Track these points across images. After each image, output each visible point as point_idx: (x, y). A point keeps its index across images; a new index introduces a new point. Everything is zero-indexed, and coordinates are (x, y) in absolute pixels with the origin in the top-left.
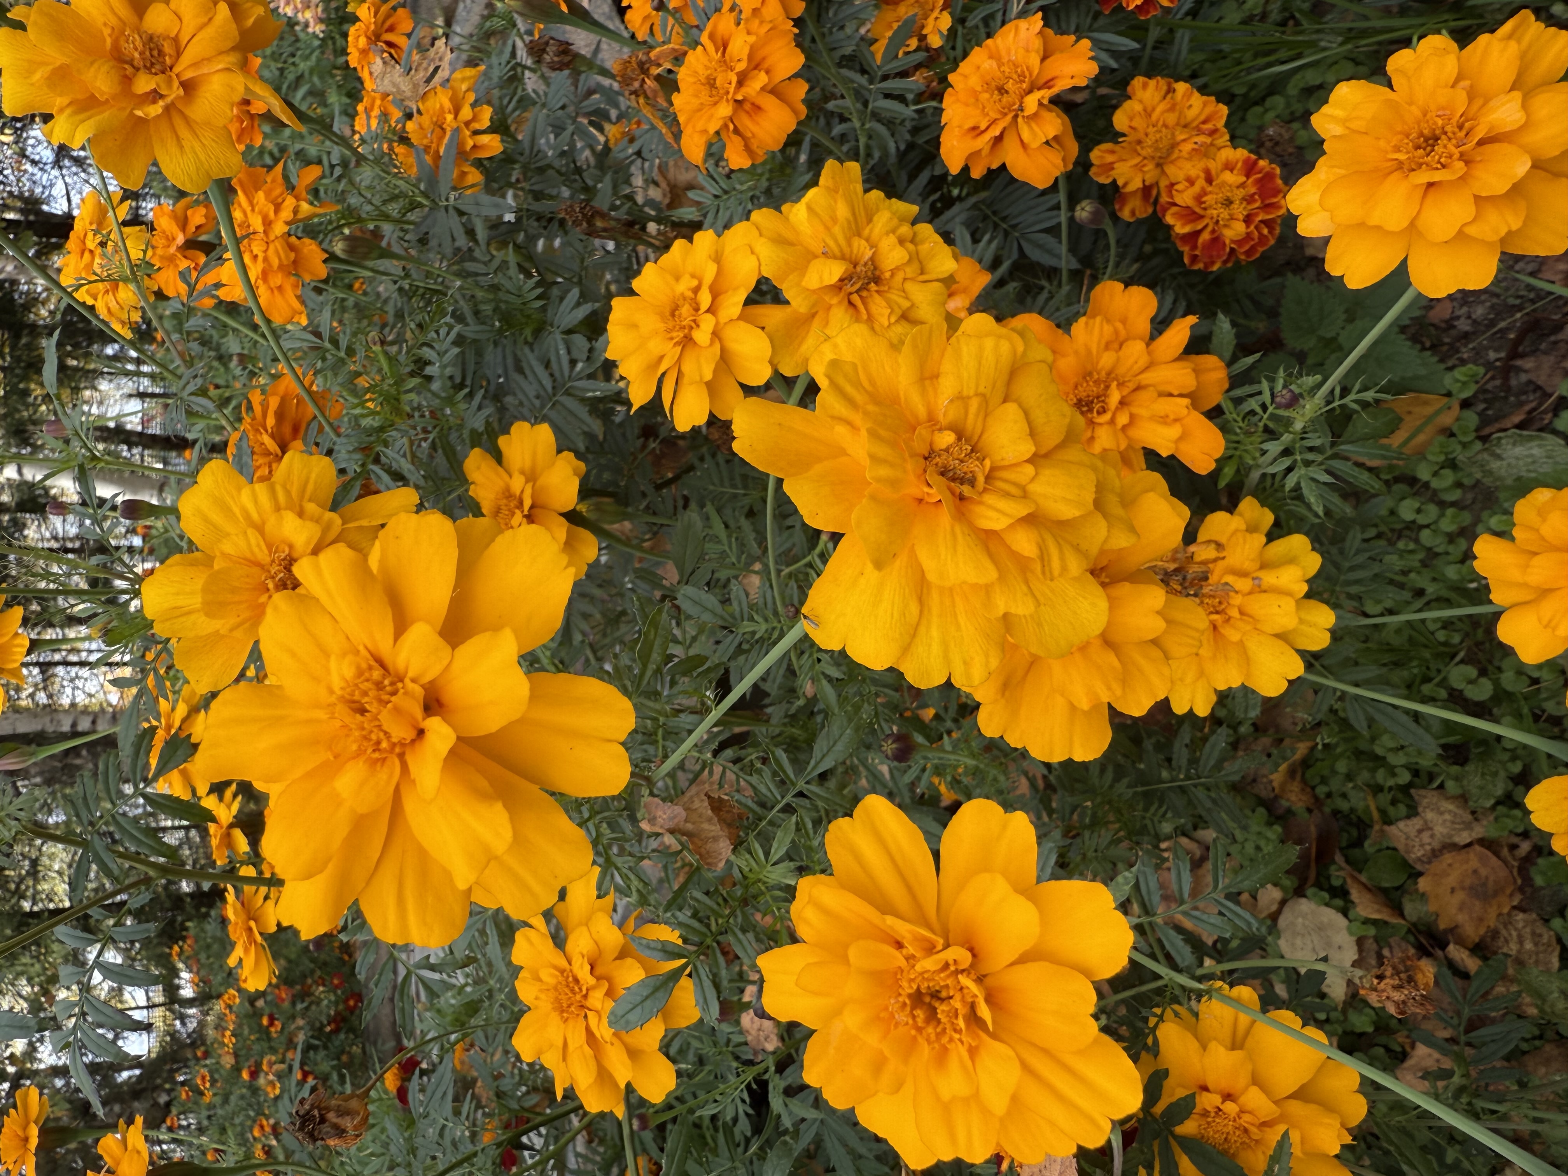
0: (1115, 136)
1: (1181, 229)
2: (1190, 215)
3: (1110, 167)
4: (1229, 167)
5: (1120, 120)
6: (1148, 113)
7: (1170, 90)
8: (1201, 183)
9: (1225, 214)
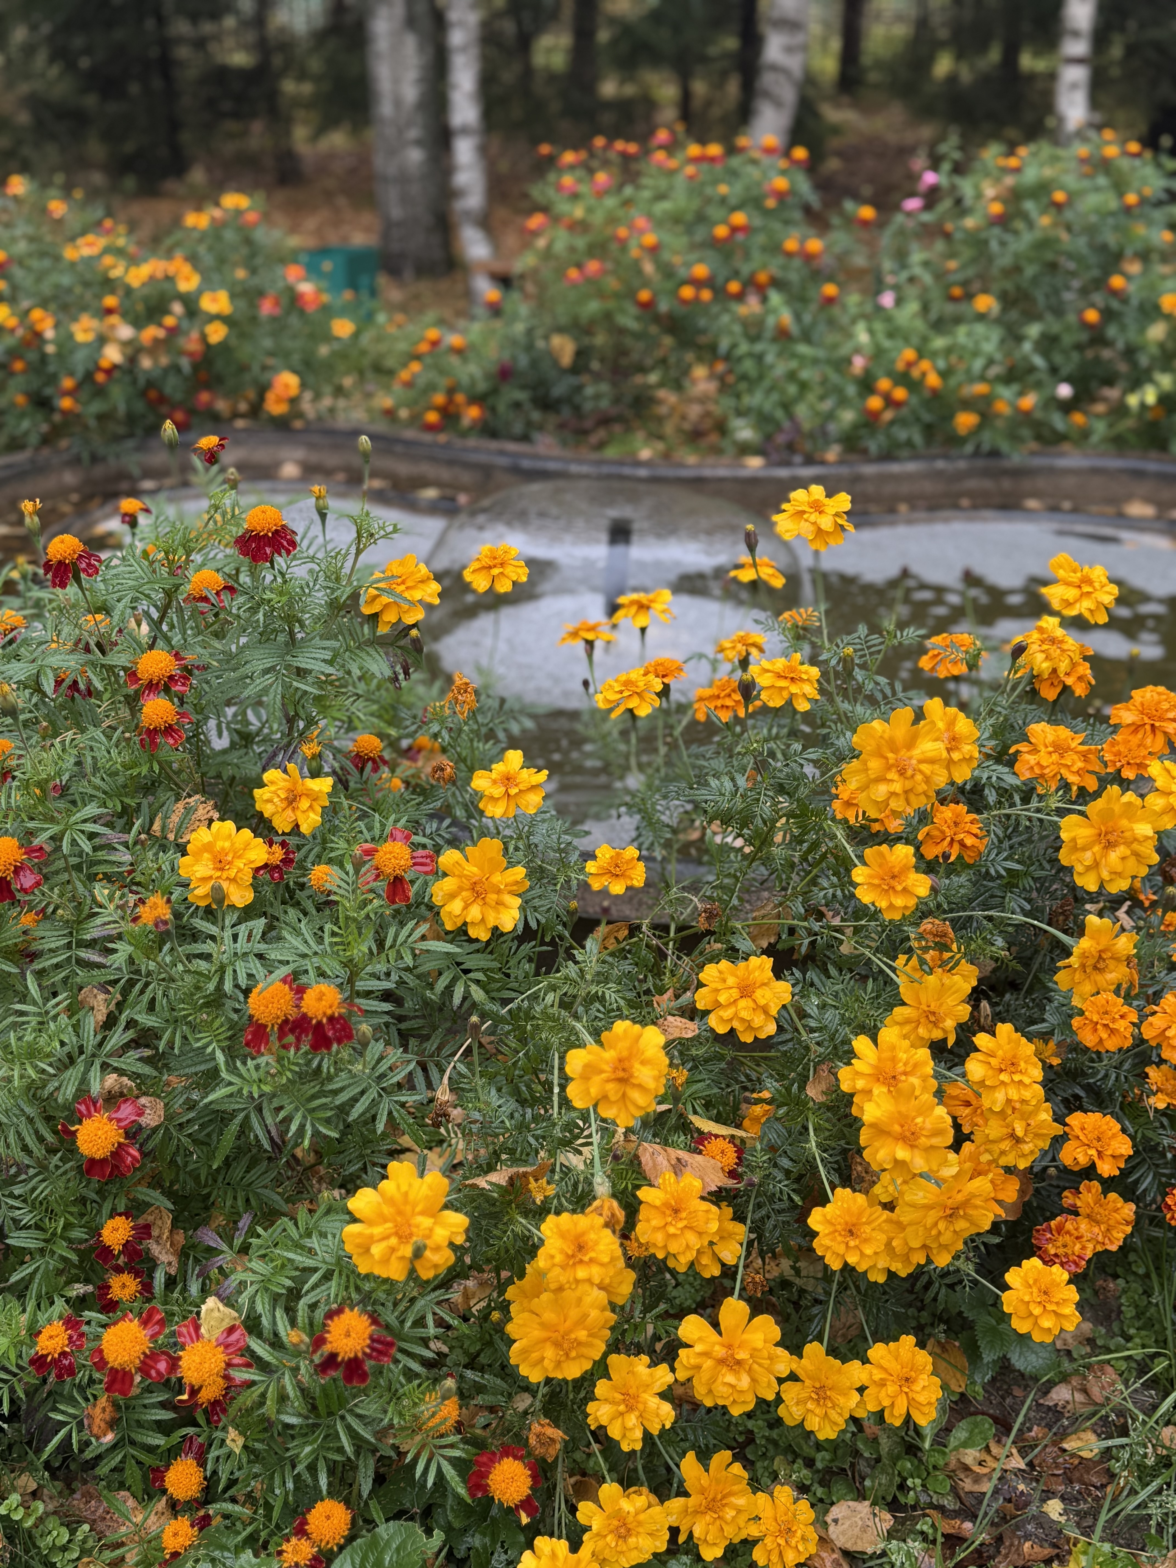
0: (1105, 1193)
1: (1053, 1223)
2: (1060, 1229)
3: (1089, 1191)
4: (1084, 1248)
5: (1113, 1196)
6: (1116, 1210)
7: (1128, 1223)
8: (1076, 1234)
9: (1059, 1244)
